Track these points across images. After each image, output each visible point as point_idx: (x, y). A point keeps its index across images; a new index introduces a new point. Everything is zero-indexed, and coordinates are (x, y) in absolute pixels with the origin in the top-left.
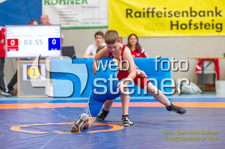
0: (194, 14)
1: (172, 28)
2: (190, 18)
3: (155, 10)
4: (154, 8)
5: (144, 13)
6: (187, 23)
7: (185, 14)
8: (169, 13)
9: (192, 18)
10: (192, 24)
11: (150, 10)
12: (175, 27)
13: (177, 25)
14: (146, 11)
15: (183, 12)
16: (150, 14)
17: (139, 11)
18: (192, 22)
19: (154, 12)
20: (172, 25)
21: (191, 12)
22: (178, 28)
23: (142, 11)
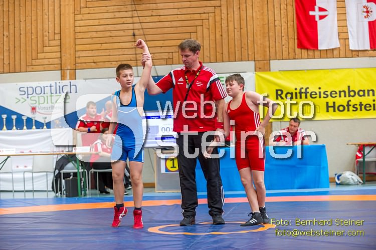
0: (352, 94)
1: (328, 111)
2: (348, 98)
3: (308, 90)
4: (308, 88)
5: (296, 93)
6: (345, 104)
7: (342, 94)
8: (324, 93)
9: (351, 98)
10: (350, 105)
11: (303, 91)
12: (331, 109)
13: (334, 107)
14: (298, 91)
15: (340, 92)
16: (303, 95)
17: (290, 92)
18: (350, 103)
19: (308, 93)
20: (328, 107)
21: (349, 92)
22: (334, 111)
23: (294, 92)
